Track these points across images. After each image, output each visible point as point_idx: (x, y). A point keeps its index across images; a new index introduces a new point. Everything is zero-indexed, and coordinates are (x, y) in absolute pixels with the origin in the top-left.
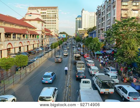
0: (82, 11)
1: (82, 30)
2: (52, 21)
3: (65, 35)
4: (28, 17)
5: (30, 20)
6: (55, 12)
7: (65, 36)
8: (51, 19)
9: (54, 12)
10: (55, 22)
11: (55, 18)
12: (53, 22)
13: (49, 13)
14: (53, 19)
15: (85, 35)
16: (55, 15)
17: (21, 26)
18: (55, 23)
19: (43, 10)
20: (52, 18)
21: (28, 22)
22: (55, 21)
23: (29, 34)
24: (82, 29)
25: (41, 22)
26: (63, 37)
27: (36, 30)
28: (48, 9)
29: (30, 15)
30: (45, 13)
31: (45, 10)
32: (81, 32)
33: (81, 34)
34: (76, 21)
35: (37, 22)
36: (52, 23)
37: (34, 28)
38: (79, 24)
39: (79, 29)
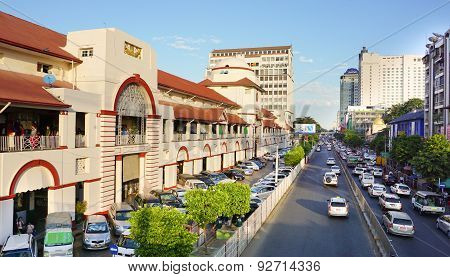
0: (360, 56)
1: (361, 110)
2: (276, 86)
3: (314, 126)
4: (218, 77)
5: (224, 85)
6: (285, 62)
7: (314, 131)
8: (274, 82)
9: (280, 62)
10: (284, 89)
11: (286, 79)
12: (279, 89)
13: (266, 63)
14: (279, 82)
15: (374, 127)
16: (283, 68)
18: (285, 92)
19: (252, 56)
20: (276, 79)
21: (218, 89)
22: (285, 86)
23: (226, 123)
24: (362, 108)
25: (253, 90)
26: (307, 131)
27: (239, 111)
28: (265, 53)
29: (225, 70)
30: (257, 64)
31: (256, 56)
32: (360, 116)
33: (359, 122)
35: (243, 88)
36: (276, 93)
37: (237, 107)
39: (351, 108)
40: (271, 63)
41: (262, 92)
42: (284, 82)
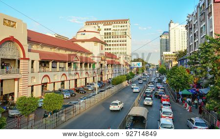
1: (170, 54)
2: (120, 41)
3: (141, 63)
4: (80, 37)
5: (83, 41)
6: (125, 28)
7: (141, 66)
8: (119, 39)
9: (123, 28)
10: (125, 43)
11: (126, 37)
12: (122, 43)
13: (115, 28)
14: (122, 39)
15: (173, 63)
16: (124, 31)
17: (67, 49)
18: (126, 45)
19: (107, 25)
20: (120, 37)
21: (79, 44)
22: (126, 41)
23: (79, 62)
25: (99, 44)
26: (138, 66)
27: (91, 55)
28: (115, 23)
29: (83, 33)
30: (110, 29)
31: (110, 24)
32: (168, 57)
33: (168, 60)
34: (161, 40)
35: (93, 43)
36: (120, 45)
37: (90, 53)
38: (166, 45)
39: (165, 53)
40: (118, 28)
41: (106, 45)
42: (125, 39)
